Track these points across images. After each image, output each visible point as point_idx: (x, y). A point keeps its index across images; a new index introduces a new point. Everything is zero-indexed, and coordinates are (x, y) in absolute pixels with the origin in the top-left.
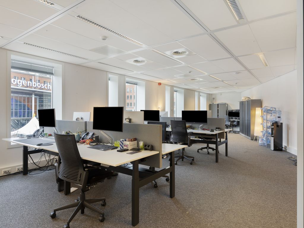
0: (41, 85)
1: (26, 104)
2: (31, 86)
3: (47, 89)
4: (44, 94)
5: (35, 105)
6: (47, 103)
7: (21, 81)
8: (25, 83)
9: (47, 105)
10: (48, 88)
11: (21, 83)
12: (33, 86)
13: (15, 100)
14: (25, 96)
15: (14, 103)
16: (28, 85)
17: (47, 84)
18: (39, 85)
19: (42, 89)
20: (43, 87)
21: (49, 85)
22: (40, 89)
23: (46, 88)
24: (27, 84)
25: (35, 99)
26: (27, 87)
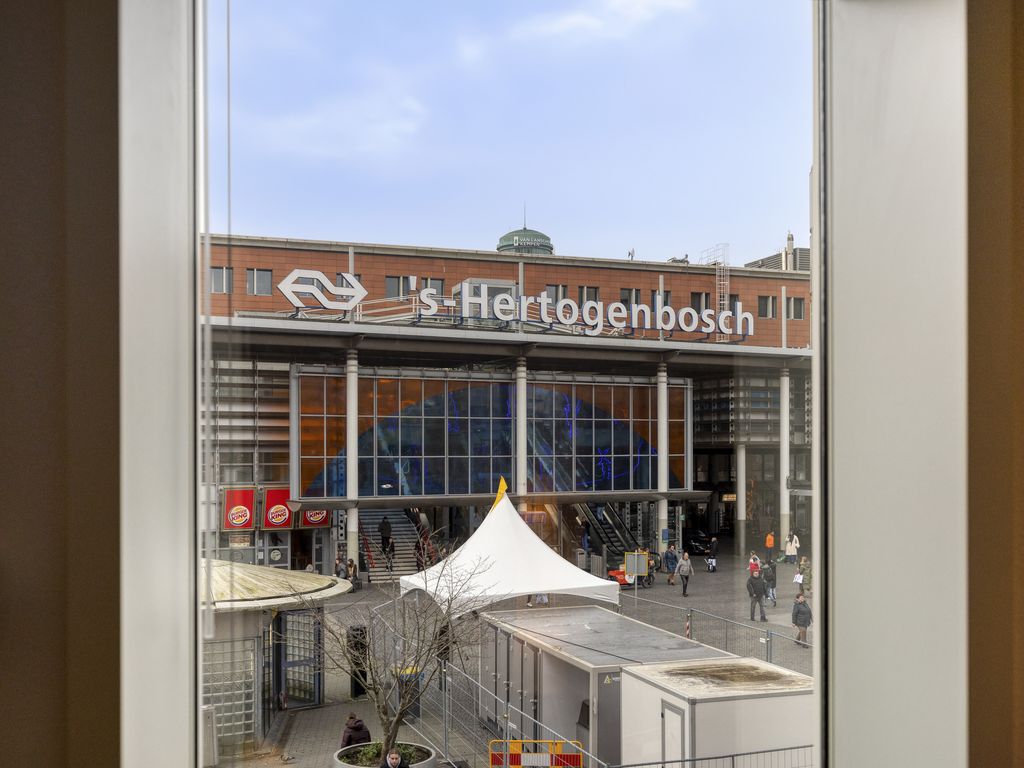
0: (701, 320)
1: (631, 420)
2: (648, 325)
3: (735, 333)
4: (741, 363)
5: (671, 426)
6: (745, 412)
7: (599, 306)
8: (618, 315)
9: (746, 422)
10: (740, 331)
11: (600, 319)
12: (660, 324)
13: (580, 402)
14: (626, 379)
15: (574, 419)
16: (635, 324)
17: (732, 308)
18: (689, 319)
19: (708, 338)
20: (711, 329)
21: (740, 316)
22: (700, 341)
23: (729, 331)
24: (629, 319)
25: (675, 396)
26: (630, 333)
